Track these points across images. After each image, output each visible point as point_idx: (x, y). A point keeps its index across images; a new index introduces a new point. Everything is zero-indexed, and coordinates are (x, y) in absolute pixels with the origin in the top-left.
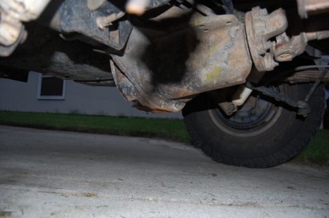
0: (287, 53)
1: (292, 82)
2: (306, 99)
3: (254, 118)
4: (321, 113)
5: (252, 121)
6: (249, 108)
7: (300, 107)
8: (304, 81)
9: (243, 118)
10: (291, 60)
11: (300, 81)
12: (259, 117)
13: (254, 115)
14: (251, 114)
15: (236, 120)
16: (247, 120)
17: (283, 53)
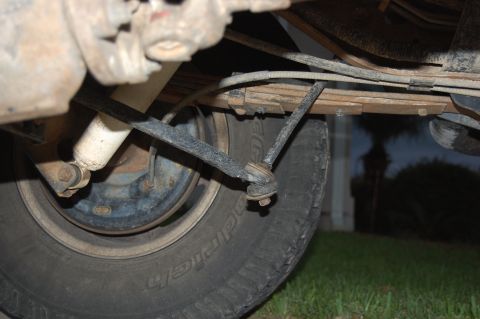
0: (173, 38)
1: (240, 112)
2: (269, 160)
3: (145, 206)
4: (315, 193)
5: (141, 214)
6: (134, 177)
7: (251, 178)
8: (270, 110)
9: (115, 205)
10: (187, 58)
11: (261, 110)
12: (160, 203)
13: (147, 196)
14: (138, 194)
15: (97, 211)
16: (126, 211)
17: (163, 40)
